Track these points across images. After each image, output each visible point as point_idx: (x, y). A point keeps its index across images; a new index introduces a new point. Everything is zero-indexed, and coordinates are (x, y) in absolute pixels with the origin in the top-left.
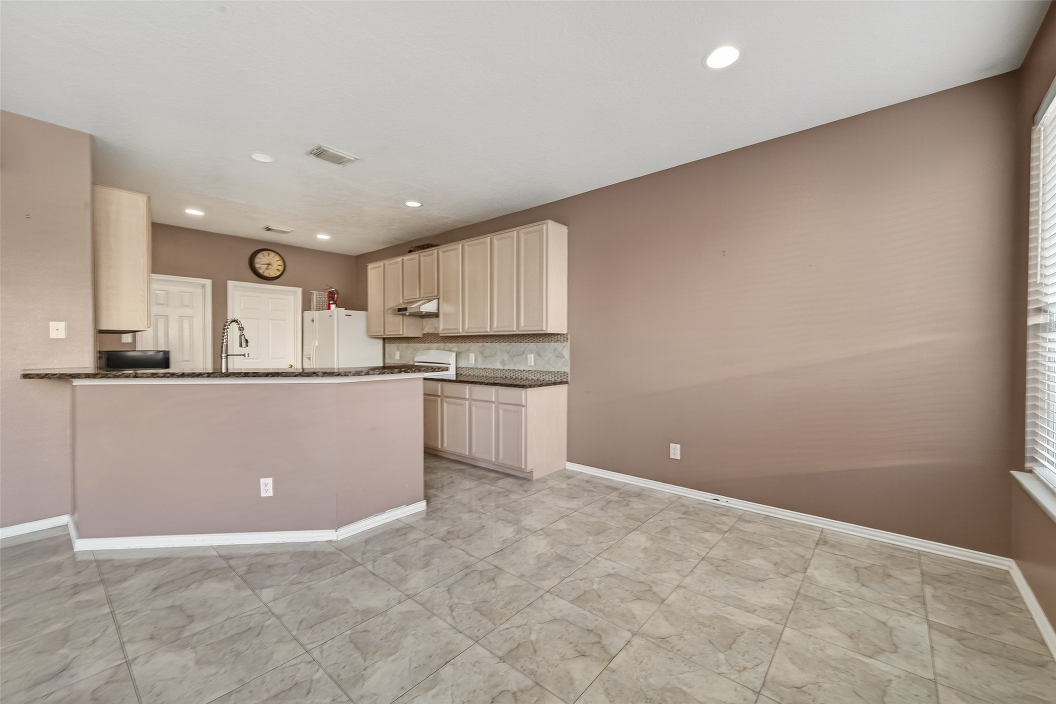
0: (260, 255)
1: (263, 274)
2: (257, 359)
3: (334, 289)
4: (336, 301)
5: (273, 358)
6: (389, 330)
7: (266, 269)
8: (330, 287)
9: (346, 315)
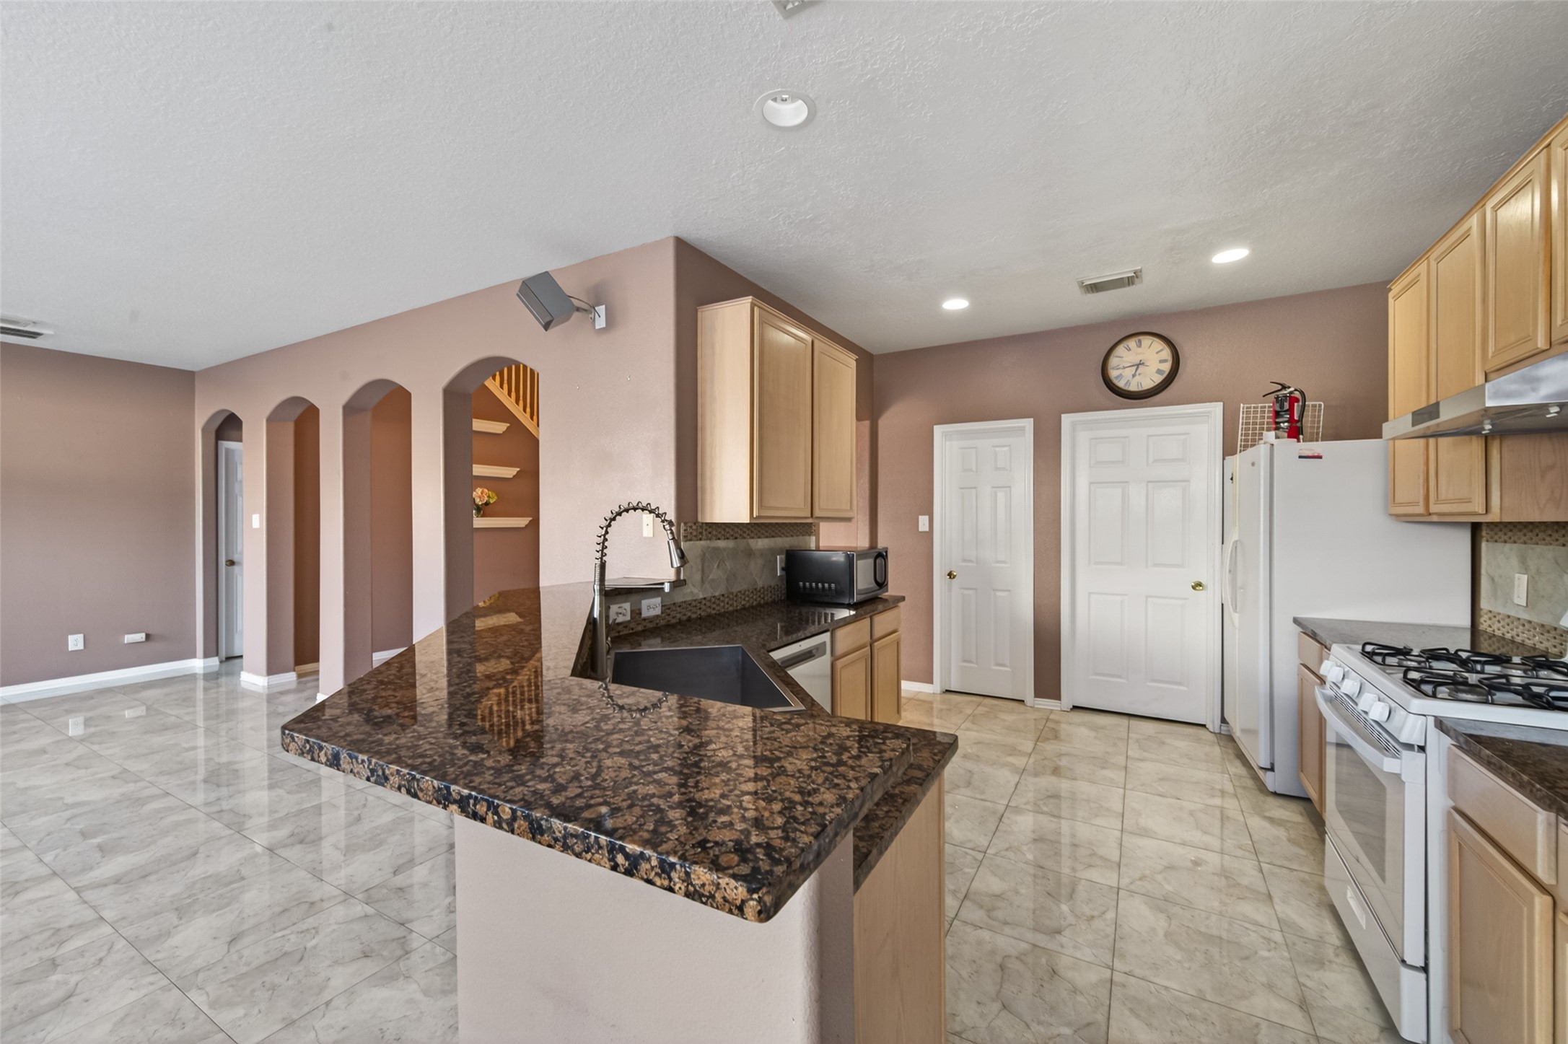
0: (1121, 350)
1: (1126, 387)
2: (1120, 564)
3: (1292, 389)
4: (1297, 421)
5: (1156, 565)
6: (1443, 496)
7: (1134, 376)
8: (1280, 387)
9: (1300, 457)
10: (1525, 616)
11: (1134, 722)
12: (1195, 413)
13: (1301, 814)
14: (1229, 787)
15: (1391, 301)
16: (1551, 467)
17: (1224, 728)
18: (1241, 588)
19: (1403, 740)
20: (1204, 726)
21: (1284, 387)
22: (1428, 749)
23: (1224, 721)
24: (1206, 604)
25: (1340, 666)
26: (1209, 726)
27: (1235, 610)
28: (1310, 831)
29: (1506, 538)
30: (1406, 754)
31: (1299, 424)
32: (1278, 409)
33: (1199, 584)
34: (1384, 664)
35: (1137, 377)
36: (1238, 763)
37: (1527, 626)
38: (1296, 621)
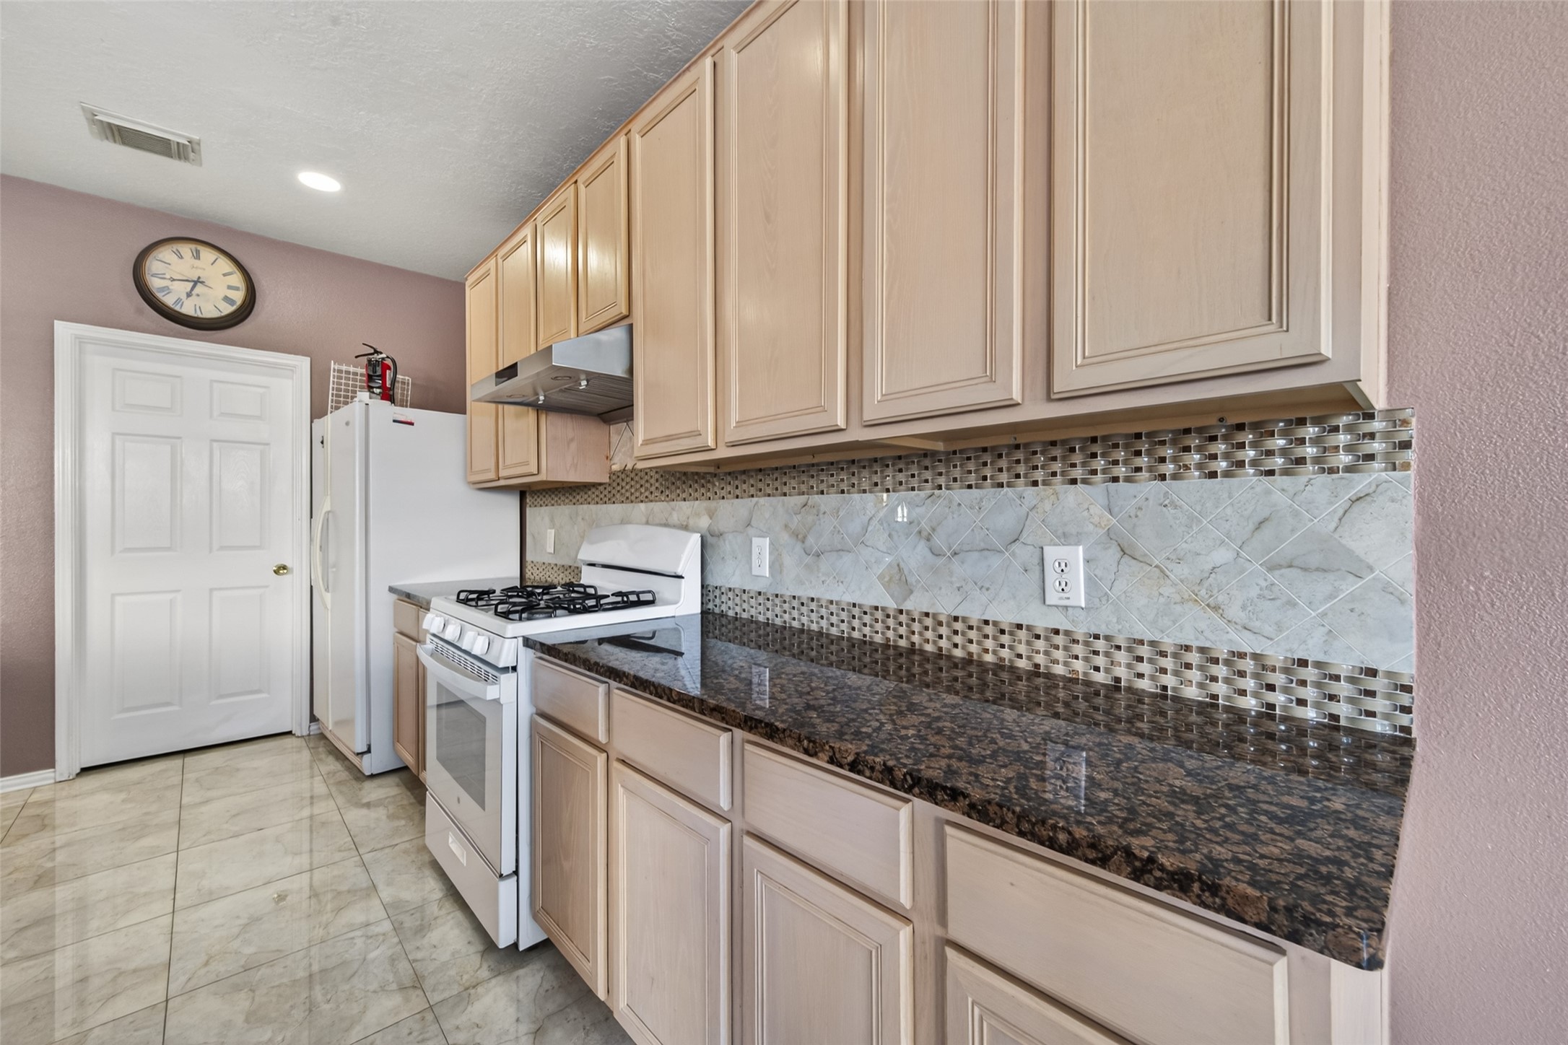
0: (166, 253)
1: (177, 308)
2: (168, 549)
3: (384, 356)
4: (390, 389)
5: (222, 548)
6: (508, 462)
7: (189, 295)
8: (372, 351)
9: (394, 421)
10: (553, 561)
11: (190, 760)
12: (276, 364)
13: (398, 786)
14: (320, 788)
15: (467, 289)
16: (572, 440)
17: (314, 727)
18: (334, 566)
19: (501, 666)
20: (290, 733)
21: (376, 352)
22: (519, 668)
23: (313, 719)
24: (293, 590)
25: (441, 616)
26: (297, 731)
27: (327, 590)
28: (407, 798)
29: (542, 503)
30: (504, 678)
31: (391, 393)
32: (371, 373)
33: (284, 568)
34: (476, 606)
35: (194, 297)
36: (331, 759)
37: (555, 569)
38: (392, 590)
